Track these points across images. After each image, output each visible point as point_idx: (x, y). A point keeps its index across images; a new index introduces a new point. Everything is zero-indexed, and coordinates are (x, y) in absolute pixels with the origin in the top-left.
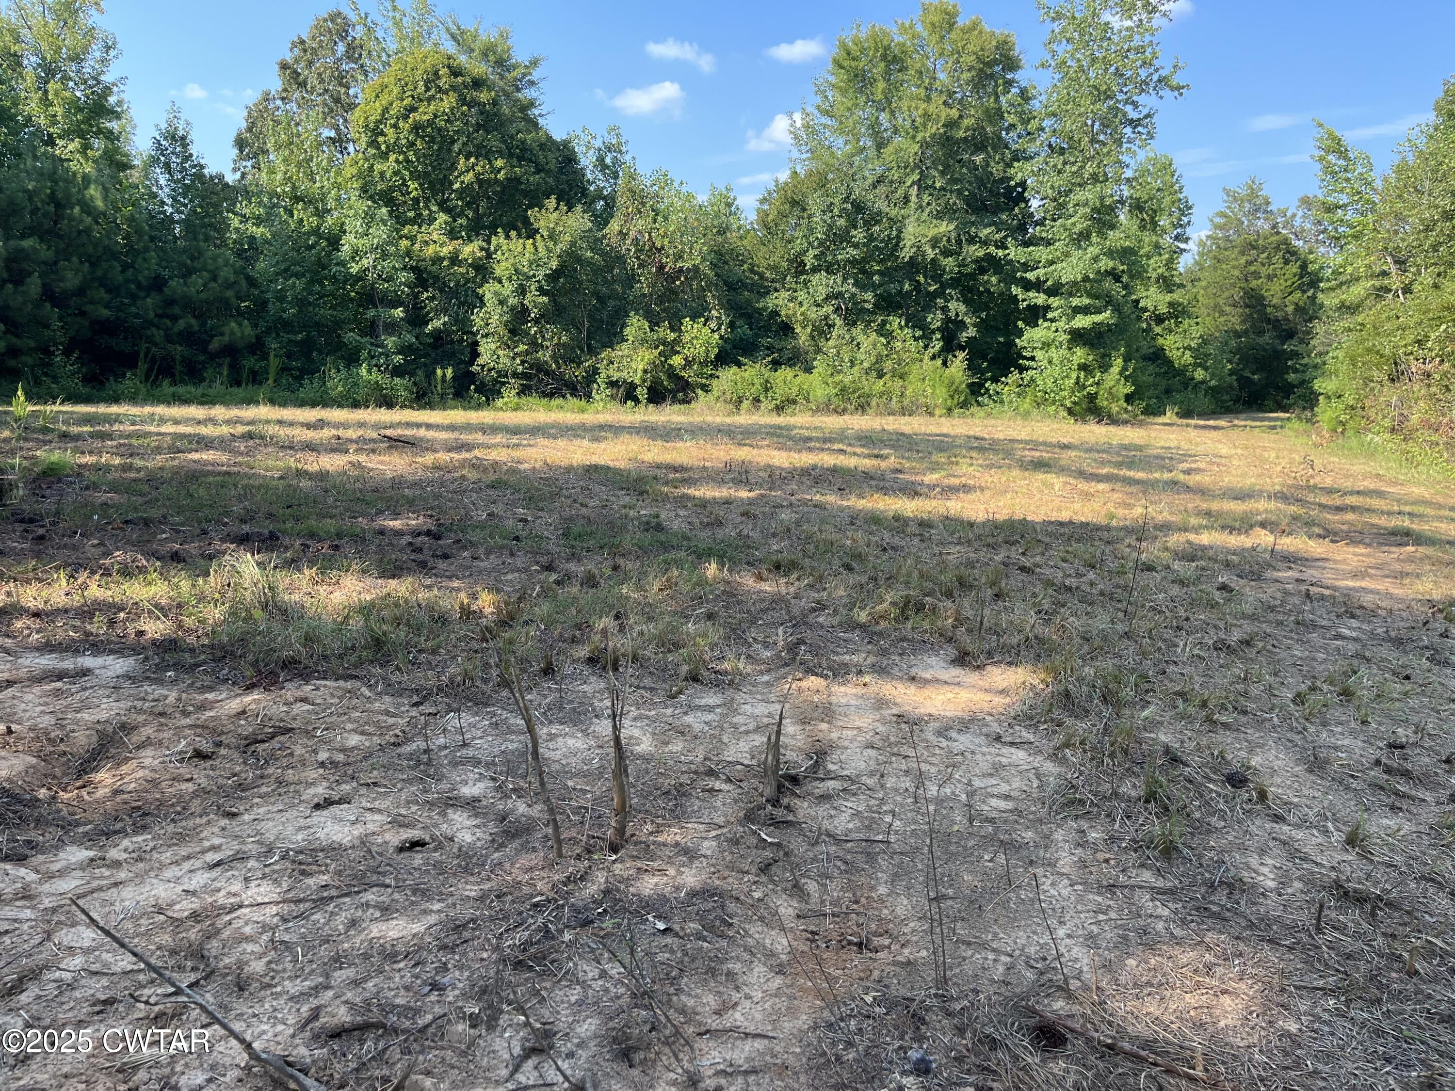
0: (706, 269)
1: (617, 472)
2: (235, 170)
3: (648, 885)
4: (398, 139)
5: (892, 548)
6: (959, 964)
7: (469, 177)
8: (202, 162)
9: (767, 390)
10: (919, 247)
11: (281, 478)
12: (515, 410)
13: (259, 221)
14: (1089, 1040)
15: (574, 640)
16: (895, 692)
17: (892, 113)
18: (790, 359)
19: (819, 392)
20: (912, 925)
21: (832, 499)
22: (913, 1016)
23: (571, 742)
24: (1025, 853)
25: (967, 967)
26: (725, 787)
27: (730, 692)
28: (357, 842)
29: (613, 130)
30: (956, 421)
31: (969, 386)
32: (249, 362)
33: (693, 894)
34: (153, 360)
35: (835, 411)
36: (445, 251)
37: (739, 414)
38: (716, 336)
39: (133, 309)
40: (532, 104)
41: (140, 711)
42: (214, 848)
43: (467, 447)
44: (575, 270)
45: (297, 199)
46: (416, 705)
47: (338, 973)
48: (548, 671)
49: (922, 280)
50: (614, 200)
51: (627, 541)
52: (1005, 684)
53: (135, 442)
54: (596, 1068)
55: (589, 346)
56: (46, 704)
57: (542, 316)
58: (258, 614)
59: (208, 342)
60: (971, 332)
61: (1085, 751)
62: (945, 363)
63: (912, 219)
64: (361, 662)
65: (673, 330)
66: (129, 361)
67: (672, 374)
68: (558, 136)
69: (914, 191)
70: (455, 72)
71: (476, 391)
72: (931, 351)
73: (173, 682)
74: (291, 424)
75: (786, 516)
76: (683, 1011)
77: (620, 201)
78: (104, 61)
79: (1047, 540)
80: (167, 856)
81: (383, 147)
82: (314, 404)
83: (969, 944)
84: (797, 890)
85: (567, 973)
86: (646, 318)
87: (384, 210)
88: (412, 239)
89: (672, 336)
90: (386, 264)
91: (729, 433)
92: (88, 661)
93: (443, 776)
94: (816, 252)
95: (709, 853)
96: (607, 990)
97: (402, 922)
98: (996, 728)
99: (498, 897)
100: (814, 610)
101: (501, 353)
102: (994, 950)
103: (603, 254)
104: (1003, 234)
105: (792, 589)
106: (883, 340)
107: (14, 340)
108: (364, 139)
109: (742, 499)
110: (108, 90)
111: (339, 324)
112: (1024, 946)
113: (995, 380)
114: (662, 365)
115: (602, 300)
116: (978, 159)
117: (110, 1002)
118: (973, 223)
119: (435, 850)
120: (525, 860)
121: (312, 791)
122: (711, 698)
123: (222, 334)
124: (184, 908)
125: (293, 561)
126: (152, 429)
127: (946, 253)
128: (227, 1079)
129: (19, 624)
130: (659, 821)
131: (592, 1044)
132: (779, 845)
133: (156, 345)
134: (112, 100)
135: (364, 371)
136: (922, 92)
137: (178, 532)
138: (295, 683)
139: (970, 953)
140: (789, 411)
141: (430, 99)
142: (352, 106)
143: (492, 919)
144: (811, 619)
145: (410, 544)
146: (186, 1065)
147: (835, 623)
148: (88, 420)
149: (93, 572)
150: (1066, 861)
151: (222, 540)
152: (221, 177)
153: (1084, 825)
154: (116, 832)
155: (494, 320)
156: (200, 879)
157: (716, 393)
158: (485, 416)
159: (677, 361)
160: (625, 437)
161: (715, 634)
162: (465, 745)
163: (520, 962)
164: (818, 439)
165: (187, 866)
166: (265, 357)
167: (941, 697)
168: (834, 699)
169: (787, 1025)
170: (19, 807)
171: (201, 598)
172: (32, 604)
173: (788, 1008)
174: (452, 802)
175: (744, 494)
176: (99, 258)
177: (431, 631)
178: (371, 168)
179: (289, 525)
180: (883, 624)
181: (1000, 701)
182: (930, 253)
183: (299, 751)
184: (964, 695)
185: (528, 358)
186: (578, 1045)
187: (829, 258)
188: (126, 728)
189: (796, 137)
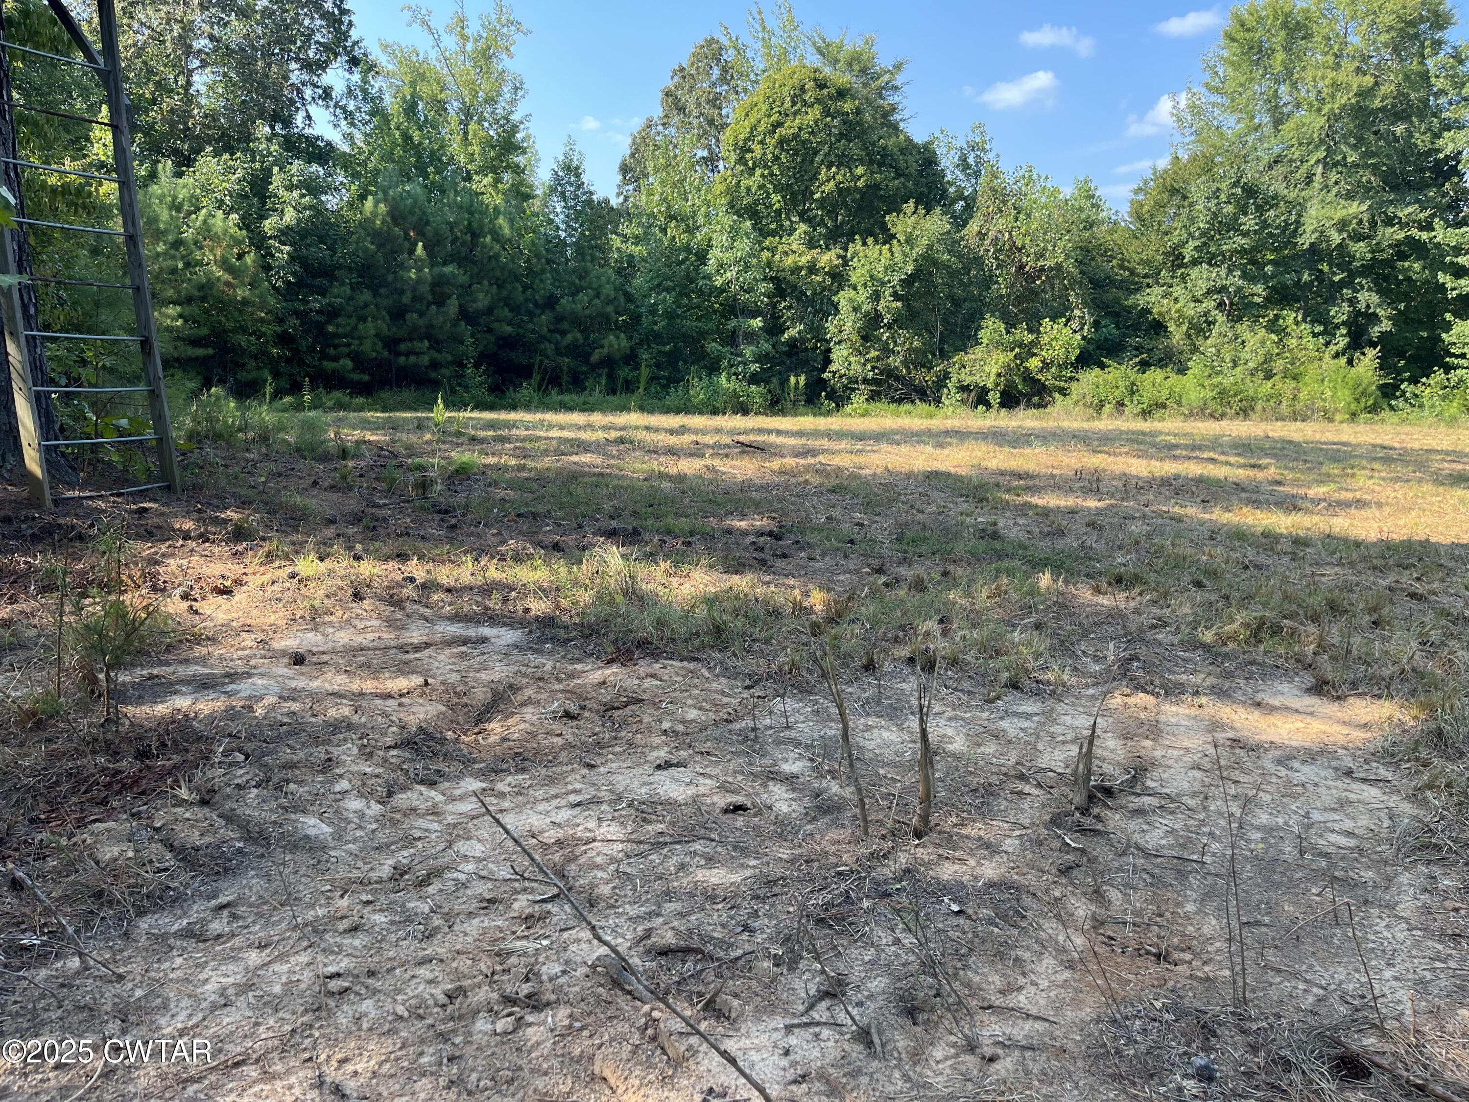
0: (1070, 266)
1: (958, 478)
2: (618, 195)
3: (948, 872)
4: (764, 154)
5: (1256, 566)
6: (1264, 989)
7: (830, 186)
8: (592, 189)
9: (1132, 393)
10: (1322, 232)
11: (645, 480)
12: (863, 416)
13: (637, 240)
14: (1396, 1077)
15: (896, 640)
16: (1235, 717)
17: (1294, 85)
18: (1161, 360)
19: (1193, 396)
20: (1218, 944)
21: (1192, 511)
22: (1203, 1027)
23: (886, 734)
24: (1360, 892)
25: (1273, 994)
26: (1035, 791)
27: (1051, 702)
28: (690, 801)
29: (979, 127)
30: (1361, 428)
31: (1381, 387)
32: (624, 372)
33: (991, 884)
34: (545, 371)
35: (1212, 416)
36: (803, 260)
37: (1099, 419)
38: (1078, 336)
39: (531, 326)
40: (894, 109)
41: (524, 675)
42: (576, 792)
43: (813, 452)
44: (931, 274)
45: (672, 218)
46: (748, 688)
47: (668, 905)
48: (870, 667)
49: (1325, 267)
50: (974, 200)
51: (960, 548)
52: (1368, 718)
53: (528, 445)
54: (881, 1018)
55: (942, 351)
56: (454, 664)
57: (895, 321)
58: (619, 598)
59: (590, 354)
60: (1386, 326)
61: (1451, 795)
62: (1350, 362)
63: (1315, 201)
64: (702, 647)
65: (1030, 330)
66: (525, 372)
67: (1028, 378)
68: (919, 139)
69: (1319, 170)
70: (821, 85)
71: (827, 397)
72: (1333, 349)
73: (551, 652)
74: (657, 430)
75: (1135, 528)
76: (968, 985)
77: (981, 200)
78: (513, 102)
79: (1452, 564)
80: (540, 794)
81: (750, 164)
82: (678, 411)
83: (1279, 971)
84: (1097, 895)
85: (863, 935)
86: (1002, 319)
87: (748, 223)
88: (773, 250)
89: (1031, 337)
90: (747, 276)
91: (1083, 439)
92: (486, 631)
93: (767, 752)
94: (1197, 243)
95: (1011, 850)
96: (898, 956)
97: (722, 872)
98: (1349, 762)
99: (807, 862)
100: (1154, 627)
101: (852, 359)
102: (1306, 981)
103: (960, 256)
104: (1429, 212)
105: (1132, 604)
106: (1274, 337)
107: (435, 355)
108: (733, 157)
109: (1089, 508)
110: (515, 128)
111: (703, 334)
112: (1341, 982)
113: (1414, 381)
114: (1018, 367)
115: (957, 302)
116: (1400, 129)
117: (492, 901)
118: (1391, 202)
119: (755, 816)
120: (833, 835)
121: (655, 754)
122: (1030, 706)
123: (602, 347)
124: (551, 836)
125: (651, 554)
126: (542, 434)
127: (1358, 237)
128: (578, 974)
129: (435, 597)
130: (965, 815)
131: (881, 998)
132: (1083, 851)
133: (548, 357)
134: (519, 136)
135: (723, 380)
136: (1330, 59)
137: (559, 525)
138: (649, 660)
139: (1278, 979)
140: (1157, 416)
141: (795, 114)
142: (724, 126)
143: (800, 880)
144: (1149, 635)
145: (754, 543)
146: (547, 958)
147: (1176, 641)
148: (491, 425)
149: (492, 558)
150: (1407, 905)
151: (595, 534)
152: (607, 201)
153: (1437, 871)
154: (502, 771)
155: (848, 327)
156: (564, 815)
157: (1074, 397)
158: (834, 422)
159: (1034, 363)
160: (970, 444)
161: (1041, 643)
162: (788, 727)
163: (822, 920)
164: (1186, 447)
165: (555, 802)
166: (637, 367)
167: (1287, 726)
168: (1162, 718)
169: (1070, 1014)
170: (431, 743)
171: (575, 583)
172: (445, 581)
173: (1073, 999)
174: (772, 776)
175: (1092, 503)
176: (504, 281)
177: (765, 623)
178: (738, 183)
179: (650, 522)
180: (1231, 645)
181: (1358, 735)
182: (1336, 238)
183: (646, 719)
184: (1316, 726)
185: (879, 364)
186: (868, 997)
187: (1213, 249)
188: (513, 688)
189: (1179, 120)
